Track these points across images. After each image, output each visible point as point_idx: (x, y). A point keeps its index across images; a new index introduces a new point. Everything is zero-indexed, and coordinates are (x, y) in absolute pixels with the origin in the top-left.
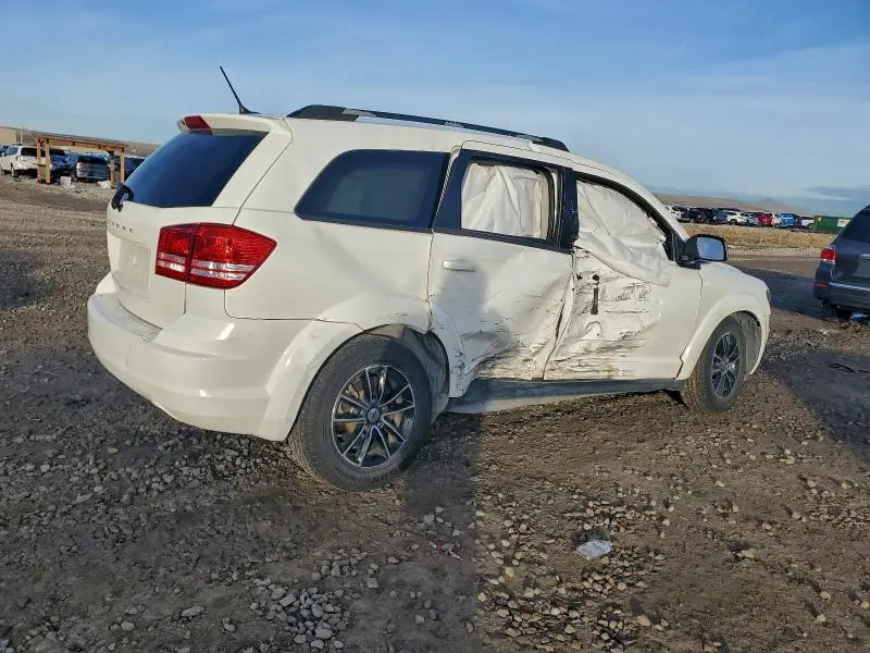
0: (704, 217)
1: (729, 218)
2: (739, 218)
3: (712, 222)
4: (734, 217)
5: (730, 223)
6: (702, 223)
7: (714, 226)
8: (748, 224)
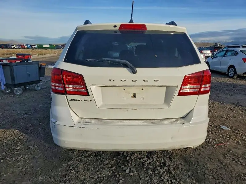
0: (5, 47)
1: (12, 47)
2: (15, 46)
3: (7, 48)
4: (13, 46)
5: (13, 48)
6: (5, 49)
7: (9, 50)
8: (18, 48)
